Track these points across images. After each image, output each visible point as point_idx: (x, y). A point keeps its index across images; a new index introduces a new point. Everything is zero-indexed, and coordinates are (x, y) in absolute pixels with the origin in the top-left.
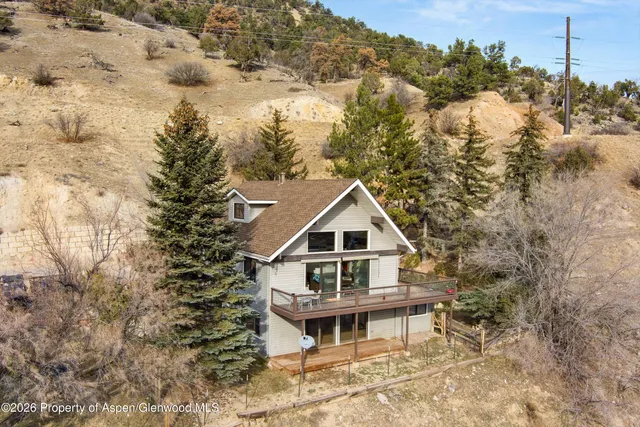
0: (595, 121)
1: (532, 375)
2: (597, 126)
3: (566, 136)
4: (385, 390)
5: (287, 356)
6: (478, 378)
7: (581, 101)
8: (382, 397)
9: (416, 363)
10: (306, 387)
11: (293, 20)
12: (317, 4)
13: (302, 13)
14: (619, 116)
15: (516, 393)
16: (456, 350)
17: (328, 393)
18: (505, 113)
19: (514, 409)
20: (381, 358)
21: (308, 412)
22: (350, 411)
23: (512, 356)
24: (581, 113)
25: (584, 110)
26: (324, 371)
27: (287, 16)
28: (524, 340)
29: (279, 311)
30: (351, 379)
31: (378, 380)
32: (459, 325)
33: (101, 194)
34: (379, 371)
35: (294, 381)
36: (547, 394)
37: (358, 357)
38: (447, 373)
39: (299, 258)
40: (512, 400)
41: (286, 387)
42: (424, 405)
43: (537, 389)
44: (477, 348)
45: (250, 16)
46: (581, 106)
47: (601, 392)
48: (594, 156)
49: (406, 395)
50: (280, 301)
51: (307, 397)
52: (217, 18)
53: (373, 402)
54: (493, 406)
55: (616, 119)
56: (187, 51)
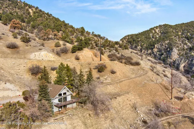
0: (110, 52)
1: (90, 110)
2: (110, 53)
3: (101, 62)
4: (71, 114)
5: (56, 112)
6: (83, 111)
7: (107, 46)
8: (70, 115)
9: (74, 110)
10: (61, 115)
11: (30, 12)
12: (37, 7)
13: (32, 10)
14: (115, 50)
15: (88, 113)
16: (80, 108)
17: (64, 116)
18: (89, 53)
19: (88, 115)
20: (69, 110)
21: (62, 118)
22: (67, 118)
23: (87, 108)
24: (107, 49)
25: (108, 49)
26: (62, 113)
27: (28, 12)
28: (89, 105)
29: (55, 106)
30: (66, 114)
31: (70, 113)
32: (80, 104)
33: (6, 83)
34: (69, 112)
35: (58, 115)
36: (92, 112)
37: (66, 110)
38: (79, 111)
39: (57, 98)
40: (87, 114)
41: (58, 116)
42: (76, 116)
43: (91, 112)
44: (83, 107)
45: (16, 11)
46: (107, 47)
47: (99, 111)
48: (105, 67)
49: (74, 115)
50: (55, 104)
51: (61, 117)
52: (14, 23)
53: (69, 116)
54: (85, 115)
55: (114, 51)
56: (8, 36)
